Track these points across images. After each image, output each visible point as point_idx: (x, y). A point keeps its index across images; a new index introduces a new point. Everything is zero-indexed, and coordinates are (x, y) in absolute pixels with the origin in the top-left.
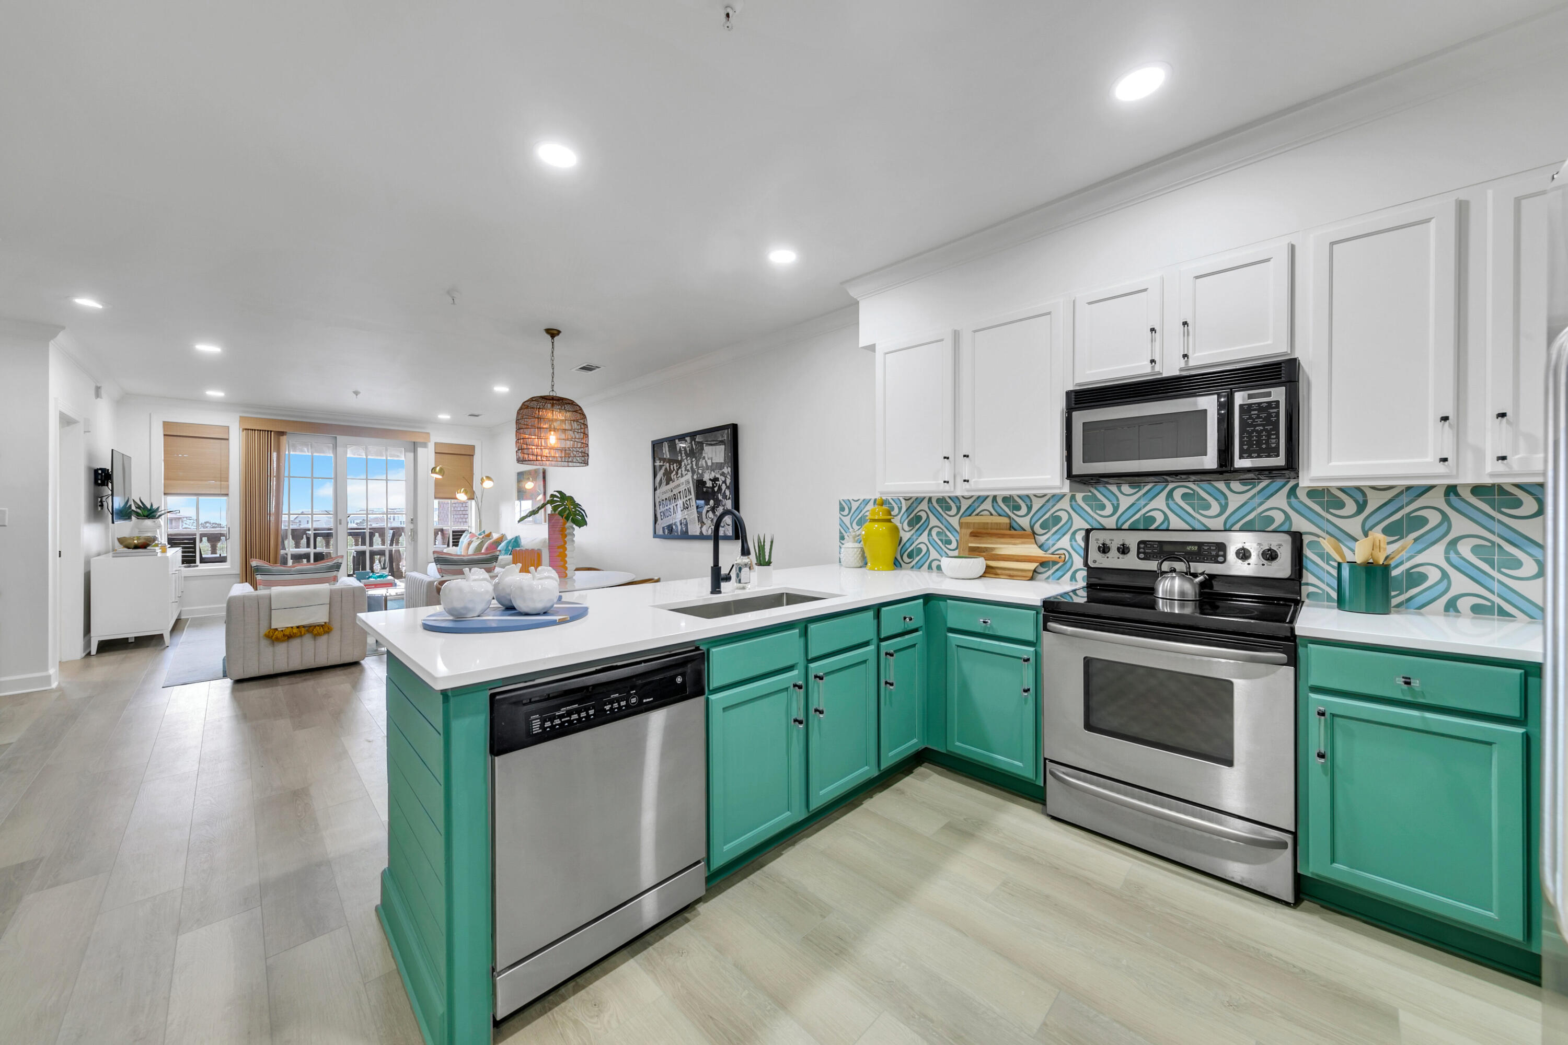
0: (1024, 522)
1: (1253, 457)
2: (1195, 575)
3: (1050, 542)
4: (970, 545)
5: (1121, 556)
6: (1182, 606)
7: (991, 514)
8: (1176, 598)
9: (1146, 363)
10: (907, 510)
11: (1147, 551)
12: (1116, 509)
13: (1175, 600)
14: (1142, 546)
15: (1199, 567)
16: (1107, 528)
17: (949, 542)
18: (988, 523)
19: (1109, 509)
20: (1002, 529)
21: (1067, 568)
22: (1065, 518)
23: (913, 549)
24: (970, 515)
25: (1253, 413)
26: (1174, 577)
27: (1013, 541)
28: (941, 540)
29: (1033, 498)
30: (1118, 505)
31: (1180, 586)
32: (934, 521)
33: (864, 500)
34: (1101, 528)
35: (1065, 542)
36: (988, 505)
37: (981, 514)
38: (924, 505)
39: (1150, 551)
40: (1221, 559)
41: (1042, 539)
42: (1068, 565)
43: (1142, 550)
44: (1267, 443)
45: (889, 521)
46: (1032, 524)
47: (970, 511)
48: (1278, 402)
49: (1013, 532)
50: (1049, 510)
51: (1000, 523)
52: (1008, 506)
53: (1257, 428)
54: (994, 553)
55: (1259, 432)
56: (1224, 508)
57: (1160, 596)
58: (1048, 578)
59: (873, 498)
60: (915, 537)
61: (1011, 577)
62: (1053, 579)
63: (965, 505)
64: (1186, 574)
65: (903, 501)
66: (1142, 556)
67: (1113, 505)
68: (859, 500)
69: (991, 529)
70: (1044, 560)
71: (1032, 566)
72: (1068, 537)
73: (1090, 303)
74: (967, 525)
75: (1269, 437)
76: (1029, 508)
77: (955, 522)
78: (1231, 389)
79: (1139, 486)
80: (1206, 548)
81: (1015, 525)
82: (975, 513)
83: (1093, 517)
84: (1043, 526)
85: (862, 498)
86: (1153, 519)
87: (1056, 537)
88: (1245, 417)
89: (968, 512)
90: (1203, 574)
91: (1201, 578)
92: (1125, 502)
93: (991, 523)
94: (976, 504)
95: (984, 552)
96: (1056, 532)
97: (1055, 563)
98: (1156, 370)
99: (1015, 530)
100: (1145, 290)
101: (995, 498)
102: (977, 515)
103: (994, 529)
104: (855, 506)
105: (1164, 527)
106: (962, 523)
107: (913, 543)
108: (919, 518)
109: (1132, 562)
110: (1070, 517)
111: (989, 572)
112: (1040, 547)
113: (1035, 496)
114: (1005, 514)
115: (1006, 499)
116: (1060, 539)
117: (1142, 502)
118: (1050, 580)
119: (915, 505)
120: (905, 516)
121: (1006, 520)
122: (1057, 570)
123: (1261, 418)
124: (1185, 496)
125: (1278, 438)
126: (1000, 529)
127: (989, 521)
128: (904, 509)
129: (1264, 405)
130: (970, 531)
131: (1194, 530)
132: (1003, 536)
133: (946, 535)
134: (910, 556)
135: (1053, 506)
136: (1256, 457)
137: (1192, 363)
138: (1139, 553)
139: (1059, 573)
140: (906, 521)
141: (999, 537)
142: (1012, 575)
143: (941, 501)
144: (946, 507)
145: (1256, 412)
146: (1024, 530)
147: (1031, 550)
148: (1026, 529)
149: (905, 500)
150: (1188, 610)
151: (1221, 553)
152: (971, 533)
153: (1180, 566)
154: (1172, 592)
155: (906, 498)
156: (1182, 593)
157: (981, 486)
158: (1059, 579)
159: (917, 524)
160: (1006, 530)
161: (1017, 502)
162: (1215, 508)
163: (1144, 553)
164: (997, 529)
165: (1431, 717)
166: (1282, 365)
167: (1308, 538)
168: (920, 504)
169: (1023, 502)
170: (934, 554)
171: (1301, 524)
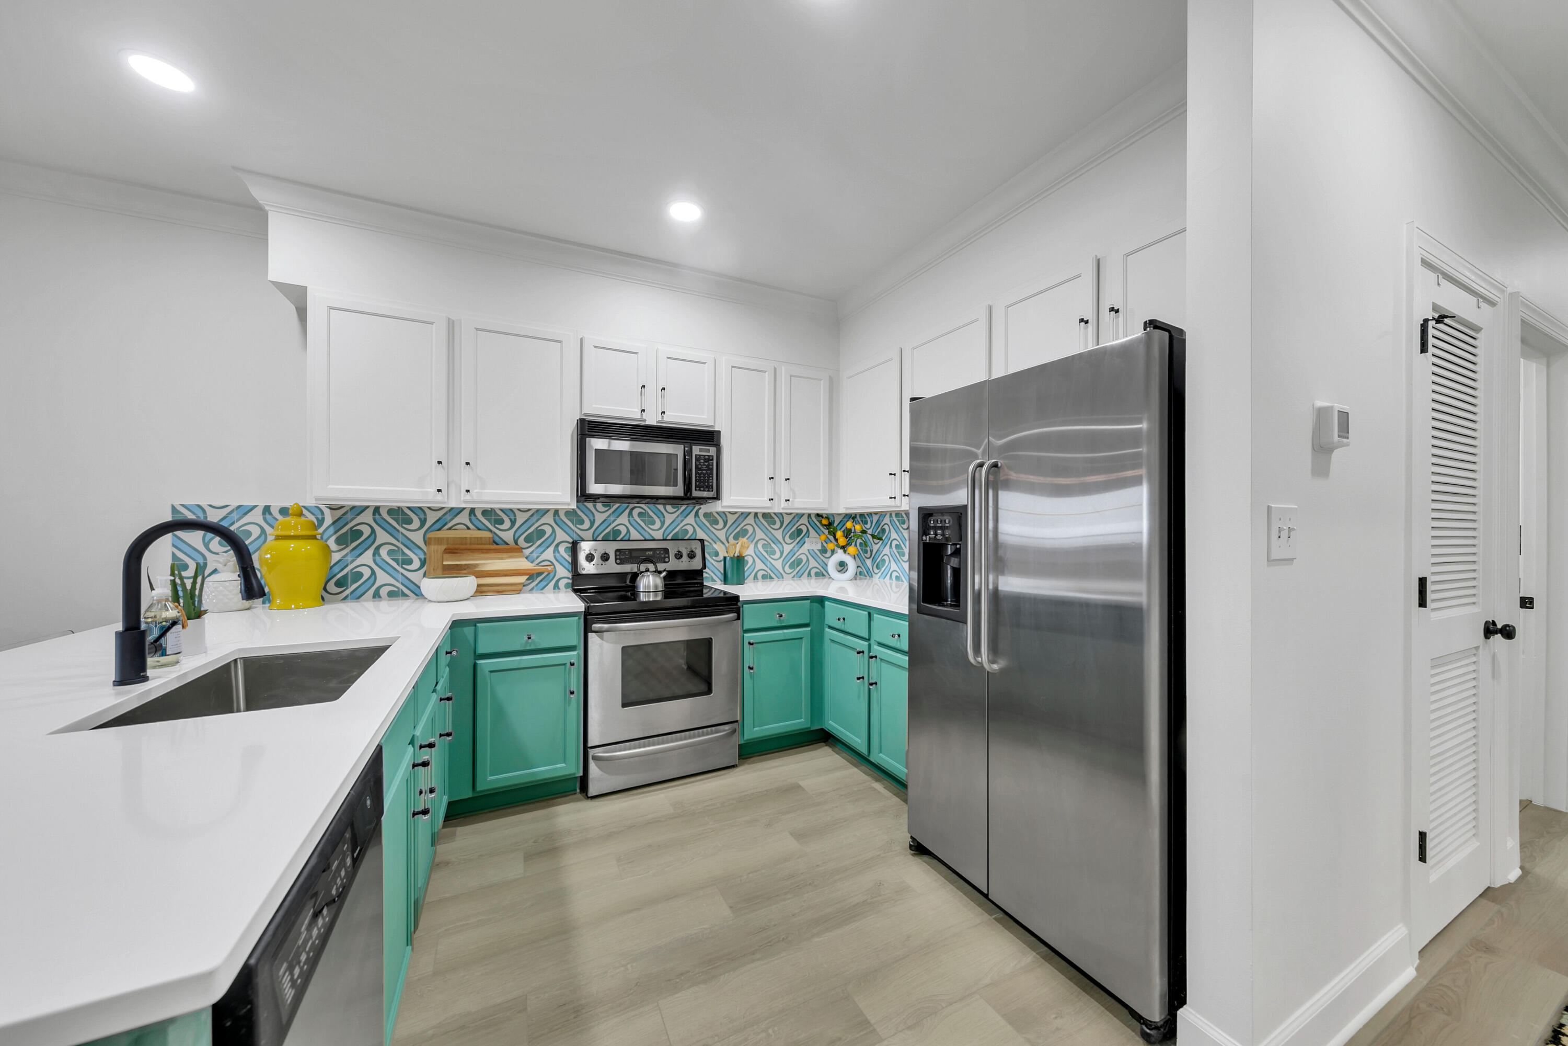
0: (508, 536)
1: (701, 491)
2: (660, 572)
3: (535, 555)
4: (445, 563)
5: (603, 563)
6: (656, 596)
7: (468, 528)
8: (652, 591)
9: (636, 410)
10: (334, 523)
11: (621, 557)
12: (592, 523)
13: (650, 592)
14: (618, 553)
15: (661, 567)
17: (410, 562)
18: (466, 538)
19: (587, 524)
20: (485, 544)
21: (551, 578)
22: (549, 531)
23: (347, 574)
24: (439, 530)
25: (701, 461)
26: (649, 576)
27: (500, 555)
28: (396, 561)
29: (517, 512)
30: (594, 520)
31: (654, 581)
32: (382, 536)
33: (239, 507)
35: (549, 554)
36: (464, 518)
37: (454, 528)
38: (367, 517)
39: (624, 557)
40: (667, 560)
41: (527, 552)
42: (552, 575)
43: (618, 557)
44: (708, 482)
45: (314, 537)
46: (516, 538)
47: (440, 524)
48: (713, 456)
49: (495, 546)
50: (533, 524)
51: (481, 538)
52: (489, 520)
53: (703, 472)
54: (477, 569)
55: (704, 474)
56: (663, 523)
57: (641, 590)
58: (532, 589)
59: (262, 504)
60: (349, 559)
61: (500, 592)
62: (537, 590)
63: (431, 518)
64: (655, 572)
65: (327, 512)
66: (618, 561)
67: (590, 520)
68: (227, 506)
69: (470, 544)
70: (533, 572)
71: (522, 579)
72: (551, 549)
73: (595, 347)
74: (439, 541)
75: (709, 479)
76: (513, 522)
77: (418, 537)
78: (691, 443)
79: (609, 506)
80: (658, 552)
81: (497, 539)
82: (447, 527)
83: (573, 531)
84: (527, 540)
85: (234, 504)
86: (619, 532)
87: (541, 549)
88: (698, 463)
89: (438, 526)
90: (665, 570)
91: (664, 574)
92: (599, 518)
93: (471, 538)
94: (448, 517)
95: (465, 569)
96: (540, 545)
97: (539, 574)
98: (644, 418)
99: (497, 544)
100: (636, 353)
101: (475, 510)
102: (450, 529)
103: (474, 544)
104: (214, 516)
105: (626, 538)
106: (430, 538)
107: (347, 566)
108: (356, 534)
109: (612, 567)
110: (554, 531)
111: (479, 590)
112: (527, 558)
113: (519, 510)
114: (485, 528)
115: (485, 513)
116: (544, 551)
117: (612, 518)
118: (534, 591)
119: (349, 516)
120: (332, 530)
121: (487, 534)
122: (541, 581)
123: (705, 465)
124: (640, 514)
125: (713, 479)
126: (482, 544)
127: (468, 536)
128: (328, 521)
129: (707, 457)
130: (444, 547)
131: (646, 540)
132: (488, 551)
133: (403, 553)
134: (339, 584)
135: (538, 520)
136: (703, 491)
137: (665, 419)
138: (616, 559)
139: (543, 583)
140: (334, 538)
141: (483, 553)
142: (500, 590)
144: (402, 519)
145: (703, 461)
146: (507, 544)
147: (520, 563)
148: (509, 543)
149: (331, 509)
150: (659, 598)
151: (667, 555)
152: (445, 549)
153: (651, 567)
154: (649, 586)
155: (332, 507)
156: (656, 586)
157: (485, 498)
158: (542, 589)
159: (352, 541)
160: (489, 544)
161: (500, 516)
162: (658, 524)
163: (619, 559)
164: (478, 544)
165: (785, 631)
166: (715, 433)
167: (706, 543)
168: (358, 514)
169: (505, 516)
170: (382, 578)
171: (701, 535)
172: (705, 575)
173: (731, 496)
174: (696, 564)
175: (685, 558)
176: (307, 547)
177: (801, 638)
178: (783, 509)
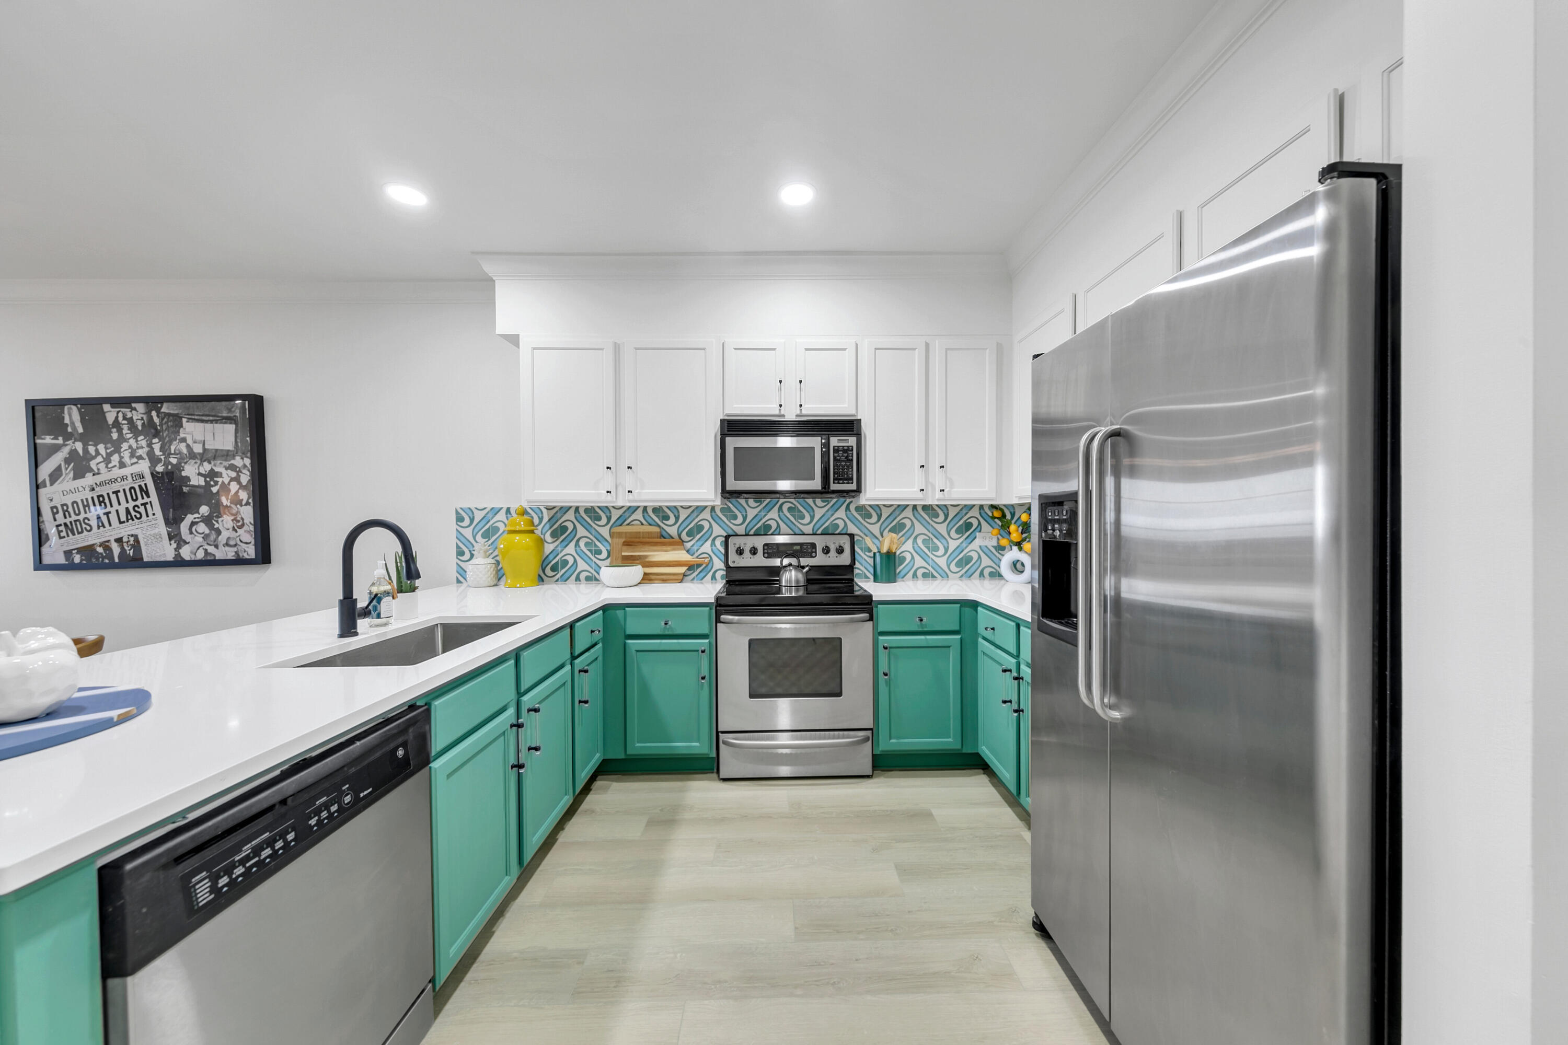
0: (673, 531)
1: (840, 483)
2: (803, 567)
3: (695, 548)
4: (623, 554)
5: (752, 556)
6: (797, 591)
7: (642, 524)
9: (774, 405)
10: (549, 520)
11: (769, 551)
12: (745, 518)
13: (792, 586)
14: (766, 547)
15: (804, 561)
16: (739, 534)
17: (600, 552)
18: (640, 532)
19: (740, 519)
20: (654, 538)
21: (709, 569)
22: (706, 525)
23: (558, 561)
24: (621, 525)
25: (840, 452)
26: (791, 570)
27: (664, 548)
28: (590, 551)
29: (680, 509)
30: (746, 515)
31: (795, 576)
32: (581, 531)
33: (493, 508)
34: (734, 534)
35: (707, 548)
36: (638, 515)
37: (631, 524)
38: (570, 515)
39: (771, 551)
40: (813, 554)
41: (688, 545)
42: (710, 566)
43: (766, 551)
44: (847, 474)
45: (532, 532)
46: (679, 533)
47: (621, 521)
48: (853, 446)
49: (663, 540)
50: (694, 520)
51: (651, 532)
52: (658, 517)
53: (842, 463)
54: (647, 560)
55: (843, 466)
56: (812, 518)
57: (783, 585)
58: (693, 579)
59: (505, 507)
60: (559, 549)
61: (664, 581)
62: (697, 580)
63: (615, 515)
64: (798, 566)
65: (545, 511)
66: (766, 555)
67: (743, 515)
68: (485, 508)
69: (643, 538)
70: (692, 563)
71: (683, 570)
72: (709, 542)
73: (735, 350)
74: (620, 535)
75: (848, 470)
76: (677, 518)
77: (605, 532)
78: (829, 434)
79: (759, 501)
81: (664, 533)
82: (626, 523)
83: (728, 525)
84: (688, 534)
85: (489, 506)
86: (770, 527)
87: (700, 543)
88: (836, 455)
89: (619, 522)
90: (807, 566)
91: (807, 569)
92: (751, 513)
93: (643, 532)
94: (627, 514)
95: (638, 560)
96: (699, 539)
97: (699, 565)
98: (781, 413)
99: (664, 538)
100: (774, 349)
101: (645, 508)
102: (628, 524)
103: (646, 538)
104: (478, 516)
105: (776, 532)
106: (613, 533)
107: (558, 555)
108: (563, 529)
109: (760, 560)
110: (711, 526)
111: (647, 578)
112: (688, 551)
113: (682, 507)
114: (655, 524)
115: (656, 510)
116: (702, 545)
117: (763, 513)
118: (695, 581)
119: (559, 515)
120: (548, 526)
121: (656, 529)
122: (701, 572)
123: (844, 456)
124: (791, 510)
125: (852, 470)
126: (651, 538)
127: (641, 531)
128: (546, 519)
129: (846, 448)
130: (623, 540)
132: (656, 544)
133: (596, 545)
134: (554, 569)
135: (697, 516)
136: (842, 483)
137: (804, 412)
138: (764, 553)
139: (702, 575)
140: (549, 532)
141: (652, 545)
142: (665, 579)
143: (590, 511)
144: (595, 516)
145: (841, 452)
146: (672, 538)
147: (680, 555)
148: (673, 536)
149: (547, 509)
150: (801, 593)
151: (814, 550)
152: (624, 542)
153: (794, 561)
154: (790, 581)
155: (548, 508)
156: (797, 581)
158: (702, 579)
159: (562, 535)
160: (657, 538)
161: (666, 513)
162: (807, 518)
163: (767, 553)
164: (648, 538)
165: (929, 637)
166: (855, 422)
167: (856, 538)
168: (565, 513)
169: (671, 513)
170: (582, 565)
171: (852, 529)
172: (856, 571)
173: (875, 488)
174: (845, 559)
175: (833, 552)
176: (526, 540)
177: (949, 647)
178: (938, 500)
